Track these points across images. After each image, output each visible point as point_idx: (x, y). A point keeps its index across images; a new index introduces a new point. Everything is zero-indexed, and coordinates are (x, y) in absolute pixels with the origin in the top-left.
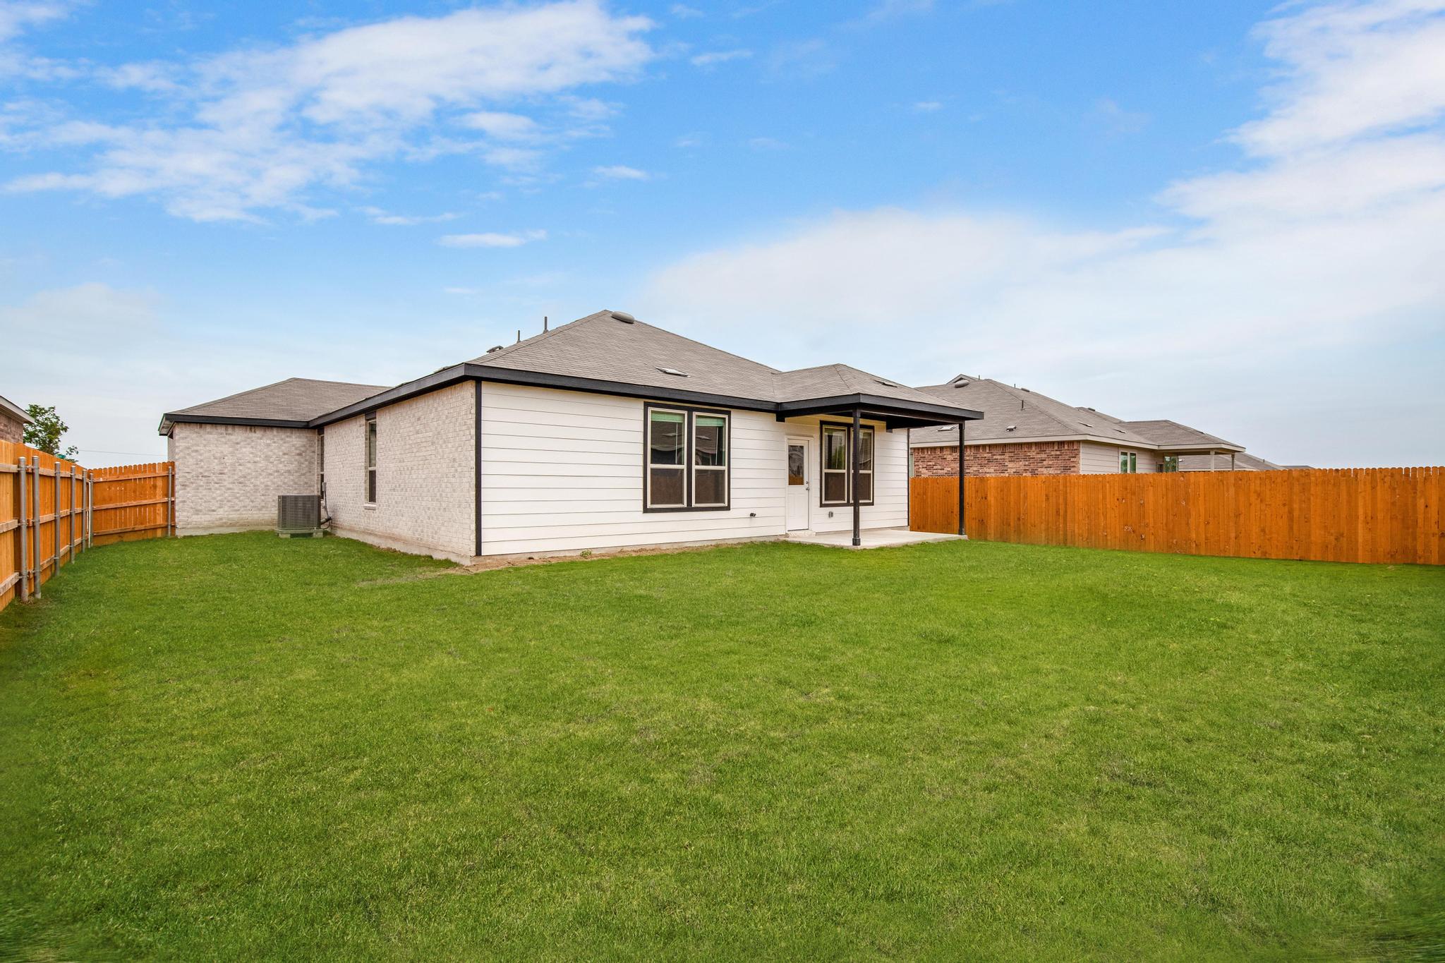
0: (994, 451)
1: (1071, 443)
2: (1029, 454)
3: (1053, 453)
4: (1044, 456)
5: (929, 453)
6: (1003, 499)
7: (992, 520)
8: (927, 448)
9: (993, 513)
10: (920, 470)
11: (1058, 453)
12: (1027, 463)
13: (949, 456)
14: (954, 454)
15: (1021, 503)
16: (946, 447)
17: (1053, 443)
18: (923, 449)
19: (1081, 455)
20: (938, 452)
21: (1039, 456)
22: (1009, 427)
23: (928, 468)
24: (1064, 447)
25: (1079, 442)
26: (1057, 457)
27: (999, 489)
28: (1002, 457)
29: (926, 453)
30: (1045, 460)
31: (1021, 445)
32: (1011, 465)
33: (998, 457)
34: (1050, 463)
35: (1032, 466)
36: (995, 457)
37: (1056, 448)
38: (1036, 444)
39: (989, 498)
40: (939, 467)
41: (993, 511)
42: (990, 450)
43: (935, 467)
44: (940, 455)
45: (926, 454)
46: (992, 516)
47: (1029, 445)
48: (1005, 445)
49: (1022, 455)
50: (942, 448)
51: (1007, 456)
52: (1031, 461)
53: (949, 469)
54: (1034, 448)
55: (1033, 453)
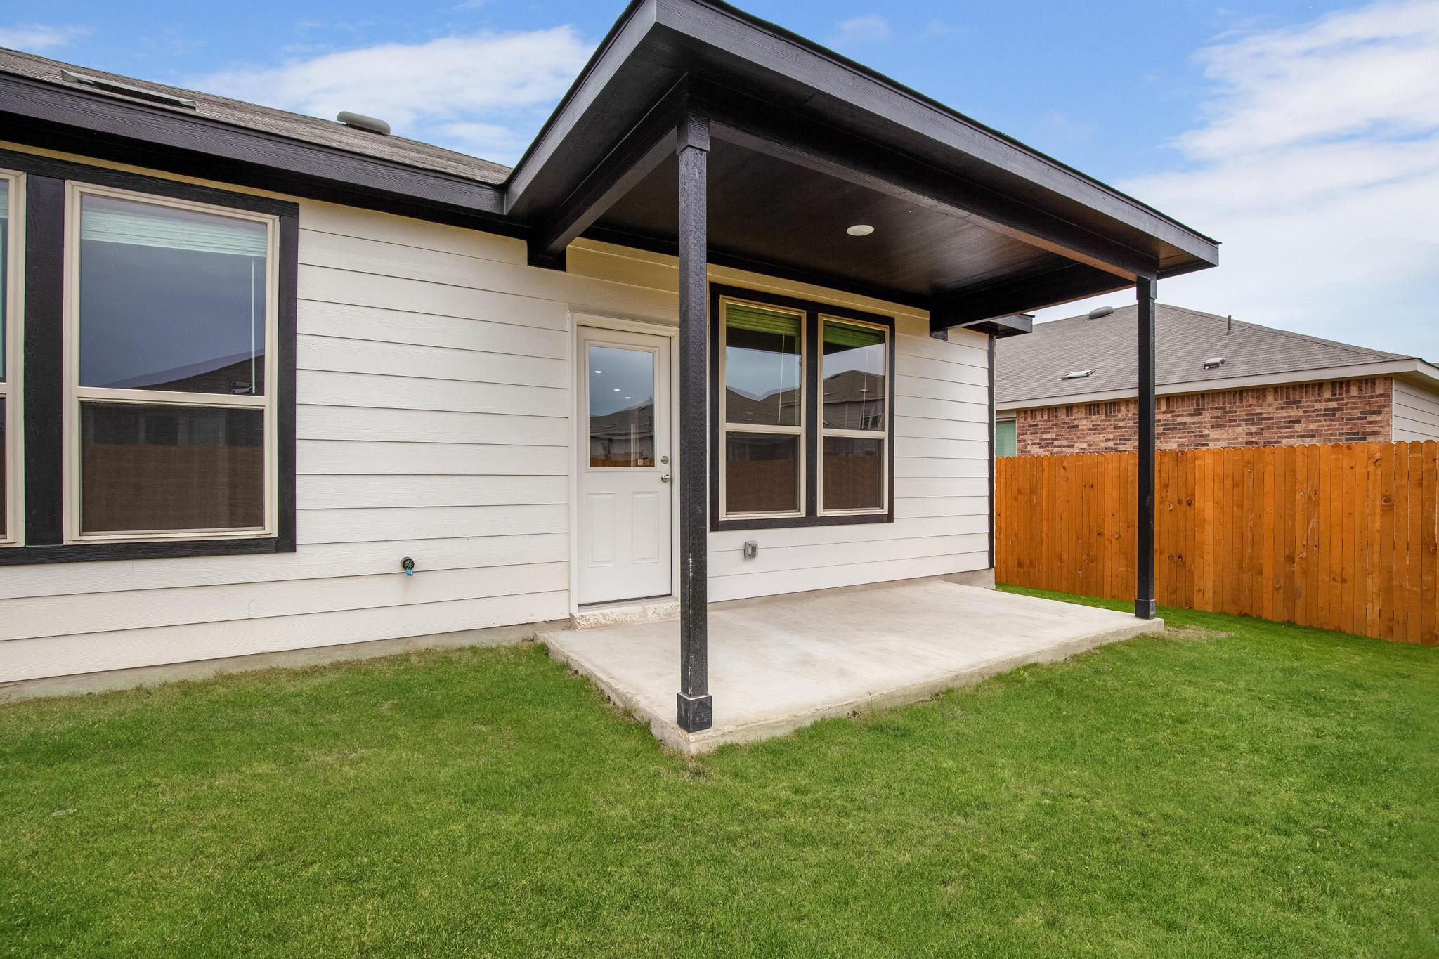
0: (1178, 409)
1: (1370, 380)
2: (1258, 410)
3: (1318, 406)
4: (1294, 413)
5: (1046, 417)
6: (1241, 506)
7: (1209, 558)
8: (1042, 409)
9: (1209, 539)
10: (1029, 448)
11: (1333, 405)
12: (1254, 429)
13: (1085, 422)
14: (1094, 418)
15: (1299, 518)
16: (1079, 405)
17: (1320, 384)
18: (1033, 411)
19: (1395, 409)
20: (1062, 415)
21: (1284, 413)
22: (1210, 361)
23: (1042, 444)
24: (1348, 391)
25: (1388, 378)
26: (1329, 414)
27: (1229, 483)
28: (1196, 419)
29: (1039, 418)
30: (1299, 422)
31: (1240, 392)
32: (1215, 434)
33: (1188, 419)
34: (1312, 426)
35: (1266, 434)
36: (1179, 420)
37: (1327, 394)
38: (1276, 388)
39: (1198, 503)
40: (1065, 442)
41: (1209, 534)
42: (1168, 406)
43: (1056, 443)
44: (1067, 420)
45: (1039, 420)
46: (1209, 547)
47: (1260, 391)
48: (1202, 395)
49: (1241, 414)
50: (1069, 408)
51: (1206, 417)
52: (1264, 424)
53: (1085, 445)
54: (1270, 398)
55: (1269, 407)
